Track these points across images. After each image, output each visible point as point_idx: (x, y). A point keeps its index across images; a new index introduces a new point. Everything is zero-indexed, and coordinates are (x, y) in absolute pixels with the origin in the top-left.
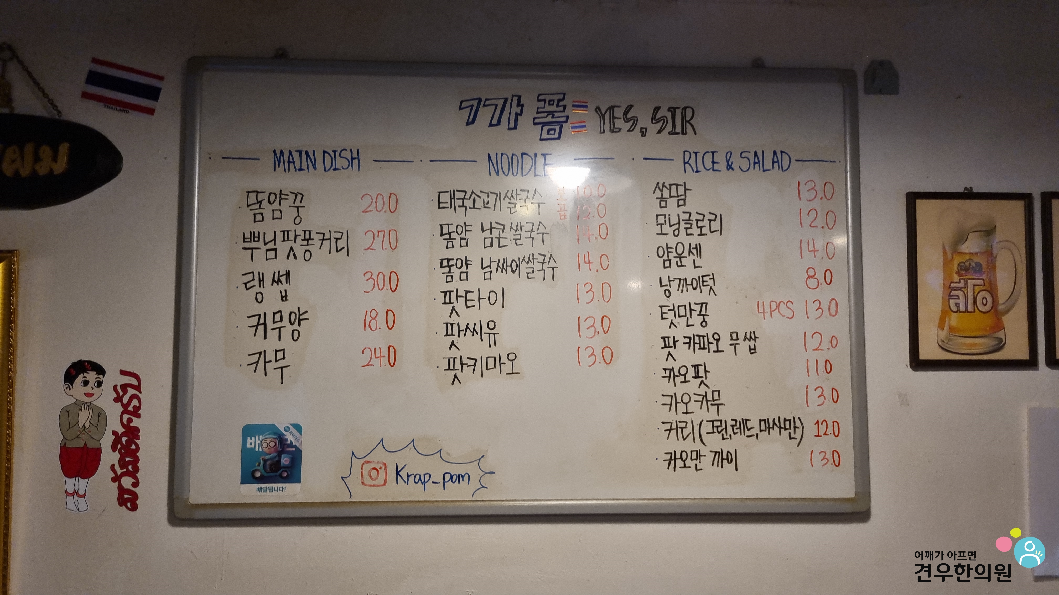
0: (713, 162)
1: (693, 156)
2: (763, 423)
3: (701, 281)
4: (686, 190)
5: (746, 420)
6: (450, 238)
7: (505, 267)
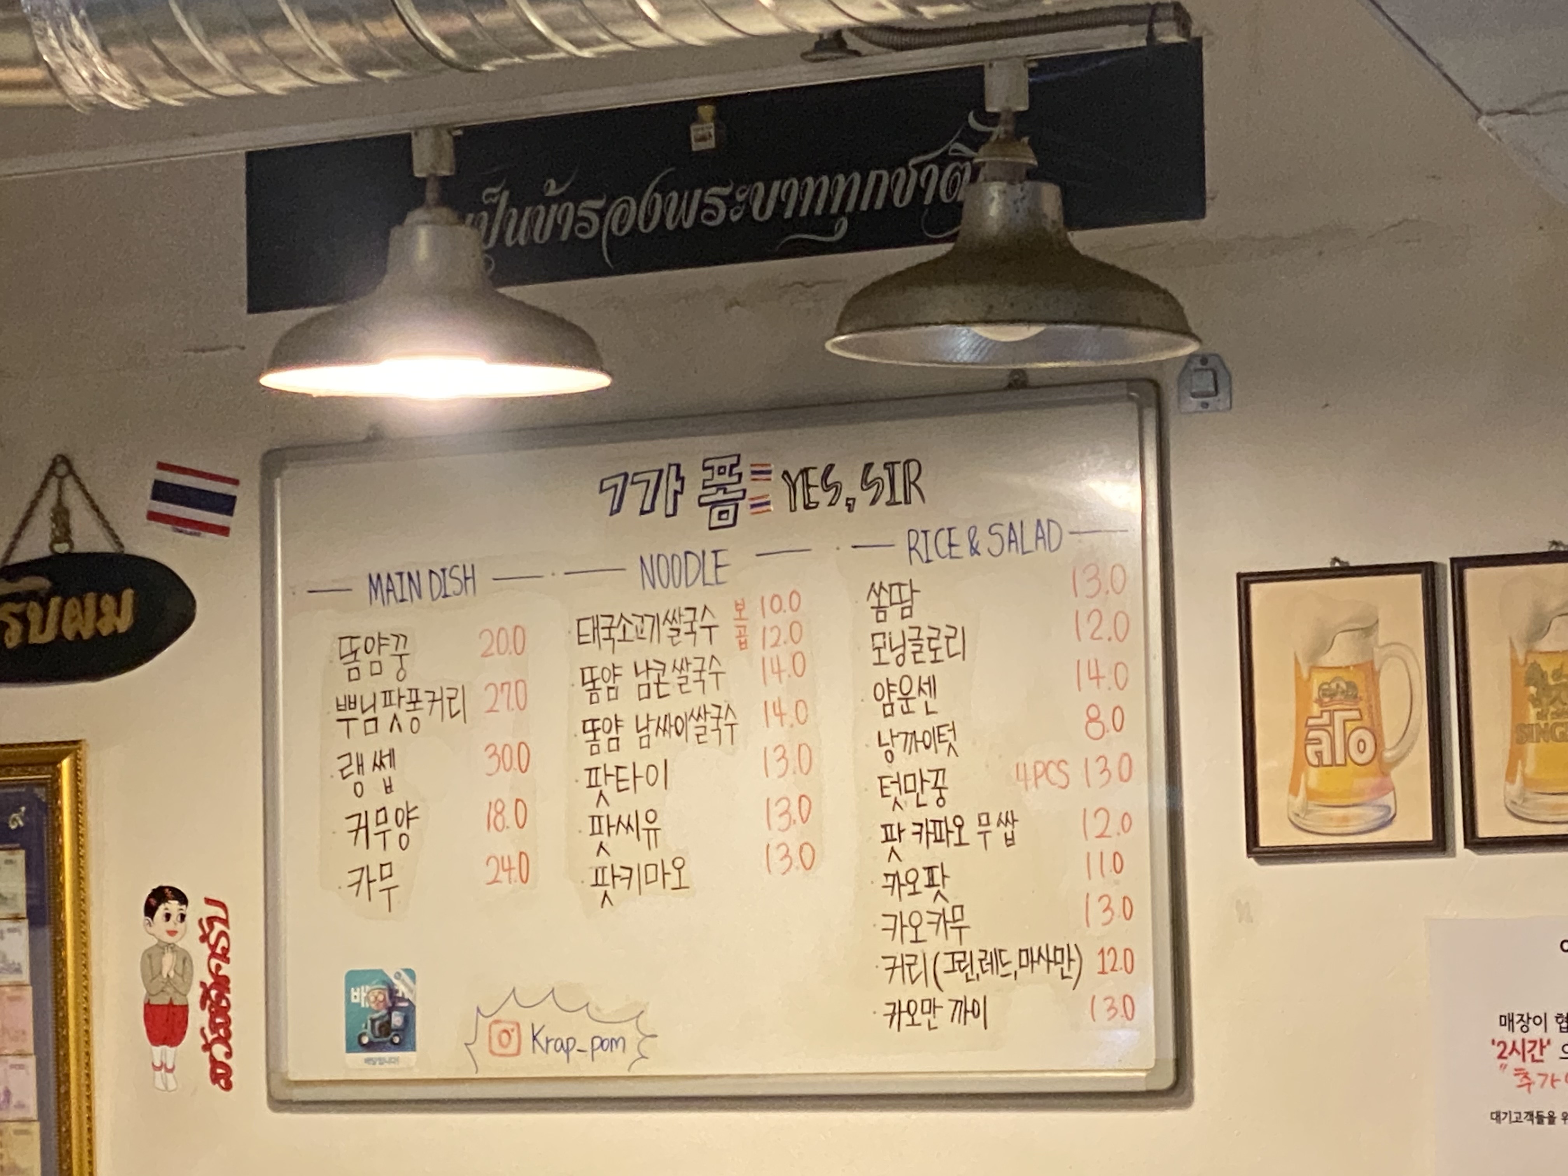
0: (951, 545)
1: (922, 535)
2: (1024, 954)
3: (937, 733)
4: (912, 591)
5: (1000, 951)
6: (594, 689)
7: (667, 727)
